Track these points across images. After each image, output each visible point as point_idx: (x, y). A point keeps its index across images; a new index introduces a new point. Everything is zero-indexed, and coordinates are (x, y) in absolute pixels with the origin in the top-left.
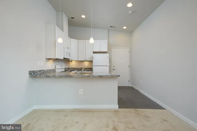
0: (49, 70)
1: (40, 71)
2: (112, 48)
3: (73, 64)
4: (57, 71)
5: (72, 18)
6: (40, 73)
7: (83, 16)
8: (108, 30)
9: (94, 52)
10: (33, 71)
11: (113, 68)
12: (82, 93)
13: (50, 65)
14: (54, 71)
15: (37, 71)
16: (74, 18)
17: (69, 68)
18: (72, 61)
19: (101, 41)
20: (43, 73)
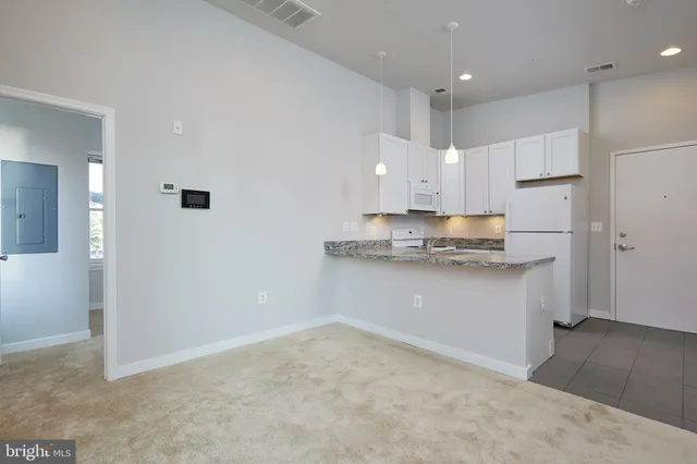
0: (370, 241)
1: (348, 243)
2: (612, 155)
3: (456, 228)
4: (395, 244)
5: (438, 91)
6: (348, 247)
7: (466, 77)
8: (591, 85)
9: (523, 184)
10: (333, 243)
11: (620, 241)
12: (420, 306)
13: (376, 231)
14: (388, 244)
15: (341, 242)
16: (443, 90)
17: (443, 240)
18: (448, 218)
19: (549, 136)
20: (357, 247)
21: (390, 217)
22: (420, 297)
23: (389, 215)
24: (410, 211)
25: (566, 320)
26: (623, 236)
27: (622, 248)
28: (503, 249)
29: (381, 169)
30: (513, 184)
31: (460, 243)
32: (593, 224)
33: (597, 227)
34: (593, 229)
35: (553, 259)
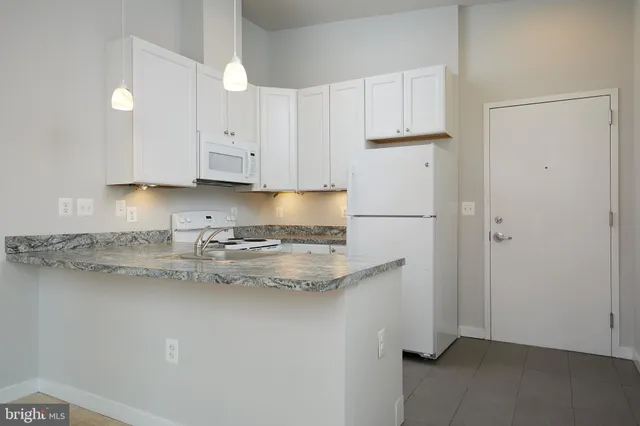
0: (123, 234)
1: (68, 238)
3: (288, 210)
6: (69, 245)
8: (460, 7)
9: (376, 143)
10: (29, 240)
11: (496, 229)
15: (52, 237)
17: (266, 228)
18: (276, 194)
19: (409, 74)
20: (92, 245)
21: (164, 190)
22: (175, 343)
23: (160, 187)
24: (200, 181)
25: (427, 349)
26: (499, 221)
27: (498, 239)
28: (344, 243)
29: (121, 100)
30: (363, 143)
31: (294, 234)
32: (464, 204)
33: (469, 208)
34: (464, 213)
35: (400, 263)
